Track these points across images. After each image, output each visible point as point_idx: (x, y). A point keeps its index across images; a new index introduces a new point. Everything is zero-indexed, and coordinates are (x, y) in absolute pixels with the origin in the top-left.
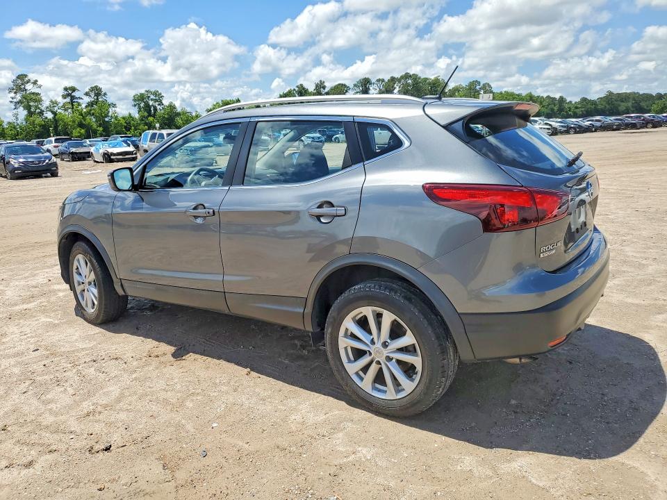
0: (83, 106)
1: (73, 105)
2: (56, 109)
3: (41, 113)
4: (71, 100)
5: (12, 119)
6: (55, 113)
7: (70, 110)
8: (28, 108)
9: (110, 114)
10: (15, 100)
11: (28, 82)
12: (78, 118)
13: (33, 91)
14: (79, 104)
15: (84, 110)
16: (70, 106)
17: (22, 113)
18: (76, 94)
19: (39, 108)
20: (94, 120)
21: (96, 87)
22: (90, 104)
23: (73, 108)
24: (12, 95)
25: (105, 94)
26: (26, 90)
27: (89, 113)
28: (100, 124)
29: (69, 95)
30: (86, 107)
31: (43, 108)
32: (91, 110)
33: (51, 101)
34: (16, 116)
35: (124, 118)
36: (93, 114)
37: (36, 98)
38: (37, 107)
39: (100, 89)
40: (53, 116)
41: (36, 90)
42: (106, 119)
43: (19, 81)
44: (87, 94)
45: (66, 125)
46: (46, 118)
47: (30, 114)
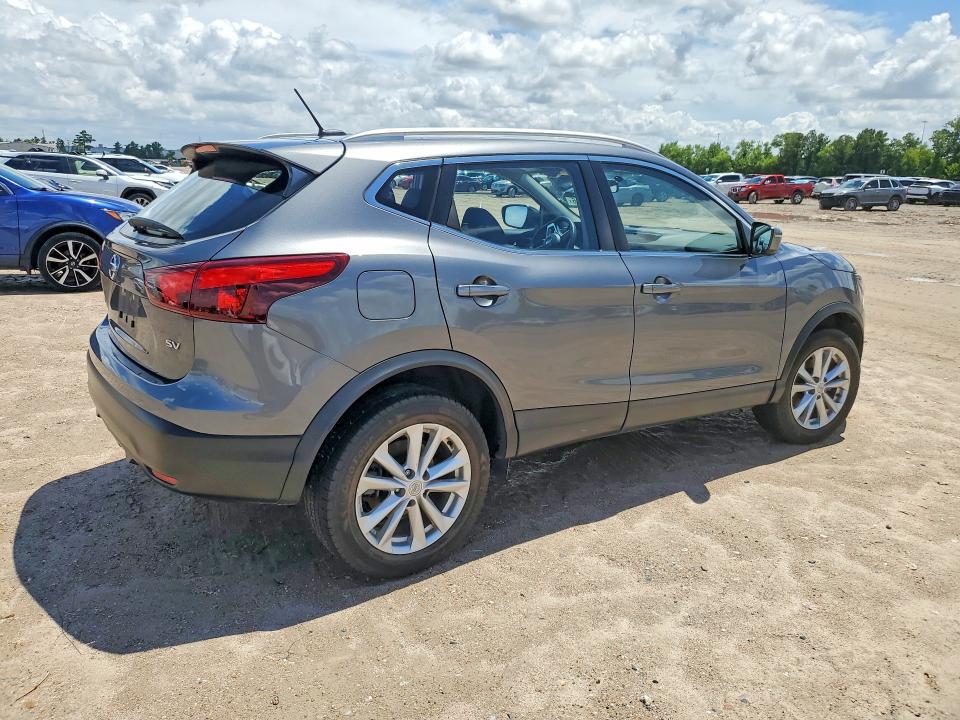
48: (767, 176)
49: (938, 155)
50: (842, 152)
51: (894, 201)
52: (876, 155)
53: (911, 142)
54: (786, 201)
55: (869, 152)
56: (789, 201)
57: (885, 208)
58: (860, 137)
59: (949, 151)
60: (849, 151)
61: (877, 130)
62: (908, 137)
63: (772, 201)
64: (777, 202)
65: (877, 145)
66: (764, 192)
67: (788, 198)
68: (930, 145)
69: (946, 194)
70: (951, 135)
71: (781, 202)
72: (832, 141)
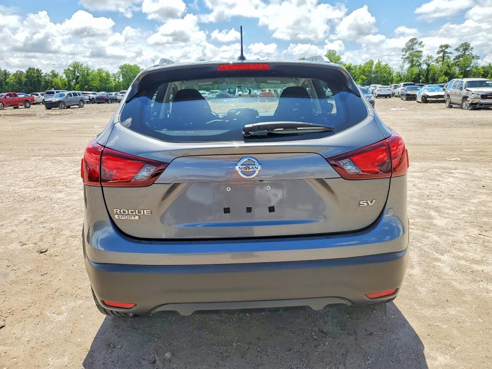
0: (452, 59)
1: (444, 59)
2: (430, 62)
3: (420, 65)
4: (444, 55)
5: (399, 70)
6: (429, 65)
7: (440, 63)
8: (412, 61)
9: (472, 65)
10: (404, 57)
11: (416, 43)
12: (445, 68)
13: (418, 50)
14: (449, 58)
15: (452, 62)
16: (441, 59)
17: (407, 65)
18: (448, 50)
19: (418, 62)
20: (458, 69)
21: (466, 43)
22: (458, 57)
23: (443, 61)
24: (404, 53)
25: (472, 48)
26: (413, 49)
27: (454, 64)
28: (462, 73)
29: (442, 51)
30: (454, 60)
31: (421, 62)
32: (457, 62)
33: (428, 57)
34: (402, 67)
35: (483, 68)
36: (458, 65)
37: (419, 54)
38: (417, 61)
39: (469, 45)
40: (427, 67)
41: (419, 49)
42: (468, 69)
43: (411, 43)
44: (457, 50)
45: (434, 74)
46: (422, 69)
47: (412, 66)
48: (6, 94)
49: (69, 81)
50: (20, 80)
51: (81, 103)
52: (39, 81)
53: (55, 75)
54: (20, 107)
55: (35, 80)
56: (23, 107)
57: (78, 106)
58: (28, 72)
59: (73, 79)
60: (24, 79)
61: (36, 68)
62: (52, 72)
63: (12, 108)
64: (15, 108)
65: (38, 76)
66: (7, 103)
67: (22, 105)
68: (64, 76)
69: (97, 98)
70: (72, 71)
71: (17, 108)
72: (12, 74)
